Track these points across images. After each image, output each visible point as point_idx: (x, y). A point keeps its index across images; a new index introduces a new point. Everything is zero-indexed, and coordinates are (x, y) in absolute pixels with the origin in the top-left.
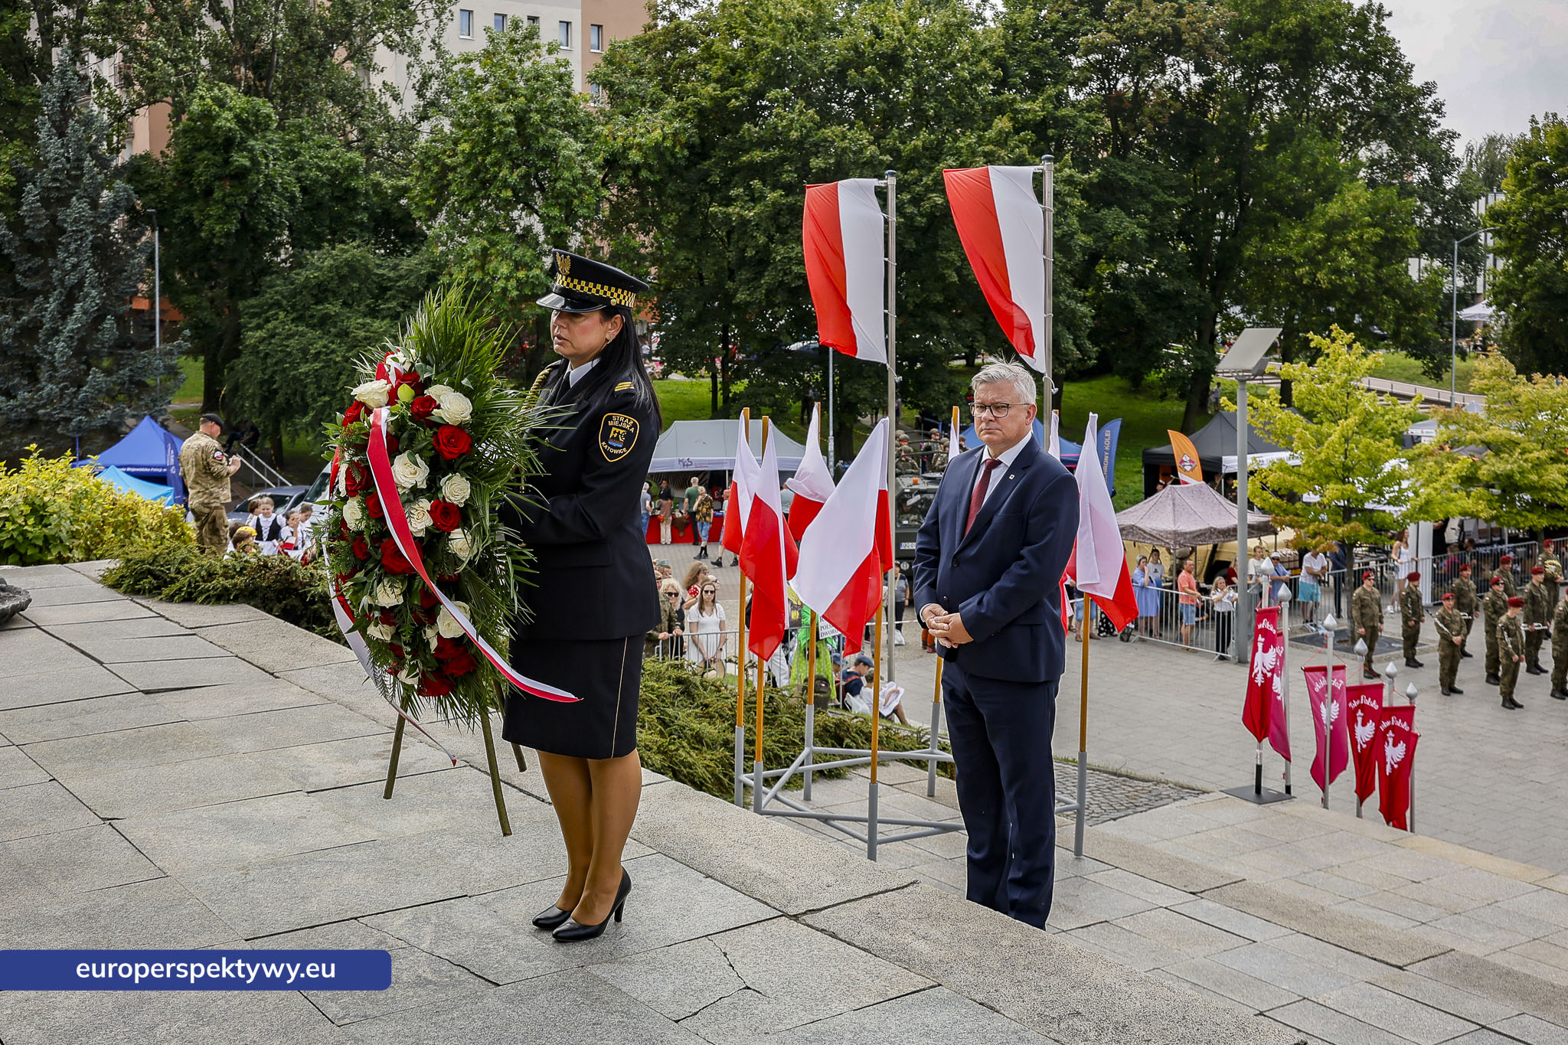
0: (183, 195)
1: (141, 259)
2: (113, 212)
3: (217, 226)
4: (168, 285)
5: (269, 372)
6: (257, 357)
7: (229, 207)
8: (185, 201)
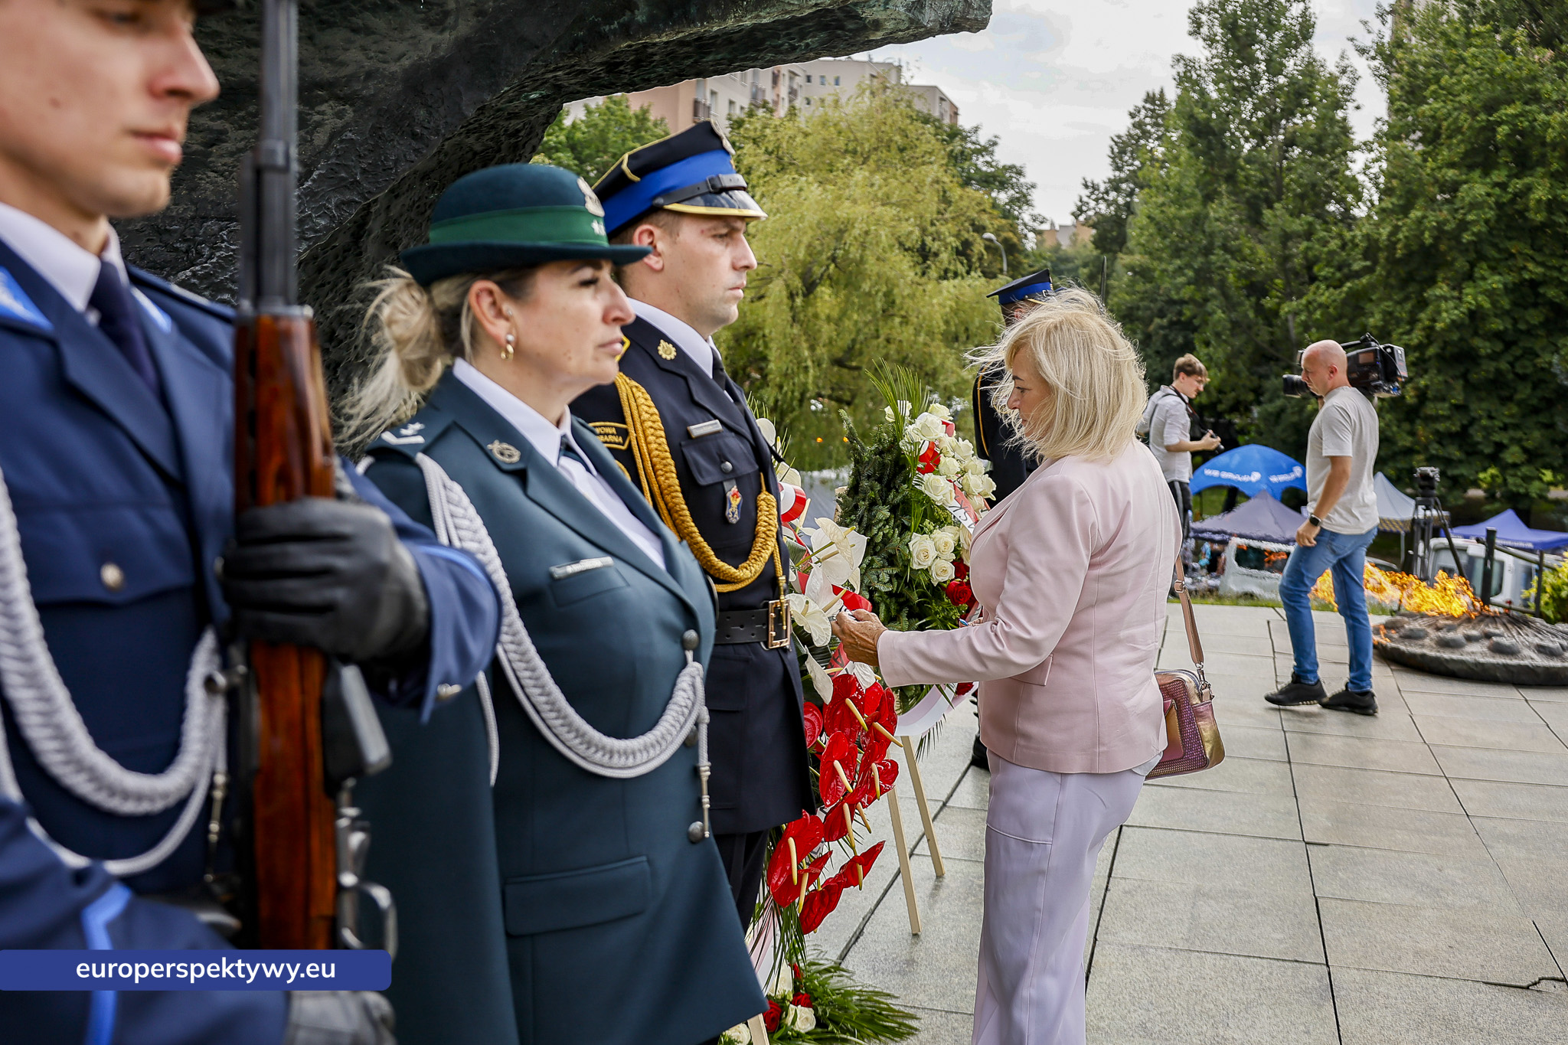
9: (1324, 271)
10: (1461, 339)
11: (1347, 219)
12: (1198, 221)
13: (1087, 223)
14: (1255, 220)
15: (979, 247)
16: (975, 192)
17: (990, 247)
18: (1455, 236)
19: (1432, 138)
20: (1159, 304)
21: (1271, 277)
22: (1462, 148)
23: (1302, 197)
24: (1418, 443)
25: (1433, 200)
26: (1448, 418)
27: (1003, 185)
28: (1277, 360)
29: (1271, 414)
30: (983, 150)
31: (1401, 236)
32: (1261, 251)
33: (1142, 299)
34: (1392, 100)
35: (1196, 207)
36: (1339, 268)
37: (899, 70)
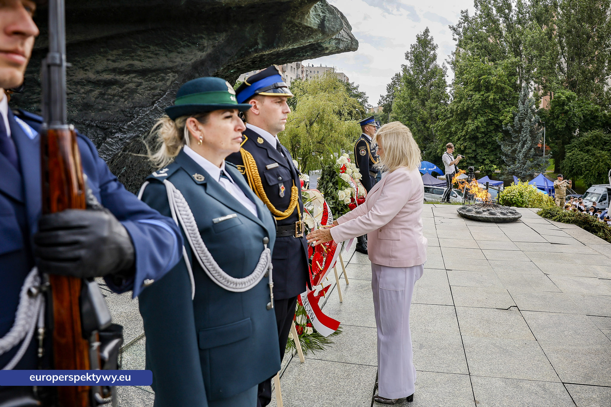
0: (551, 118)
1: (541, 134)
2: (535, 123)
3: (560, 126)
4: (547, 141)
5: (572, 164)
6: (569, 160)
7: (563, 121)
8: (552, 120)
9: (440, 117)
10: (474, 134)
11: (446, 104)
12: (409, 105)
13: (382, 106)
14: (423, 105)
15: (354, 112)
16: (353, 99)
17: (357, 113)
18: (472, 108)
19: (466, 84)
21: (427, 119)
22: (473, 86)
23: (435, 99)
24: (464, 159)
25: (467, 99)
26: (472, 153)
27: (361, 97)
28: (429, 139)
29: (428, 153)
30: (355, 89)
31: (459, 108)
32: (425, 113)
34: (456, 75)
35: (408, 101)
36: (444, 116)
37: (334, 69)
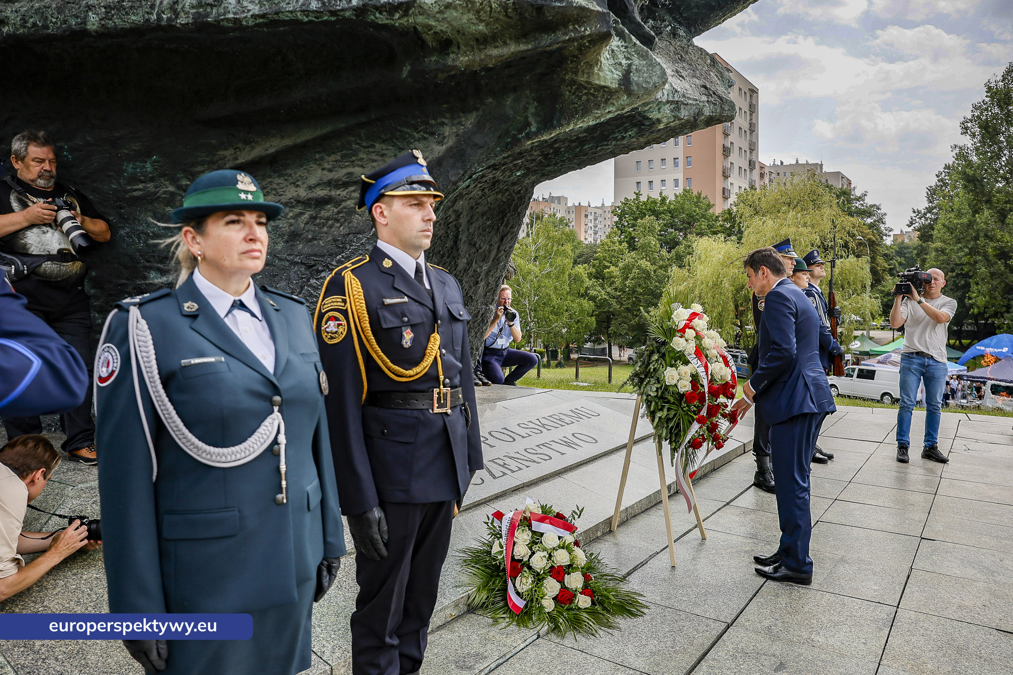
12: (970, 224)
13: (915, 230)
14: (1003, 221)
17: (860, 244)
20: (951, 266)
27: (870, 215)
33: (942, 264)
35: (969, 217)
37: (821, 165)
